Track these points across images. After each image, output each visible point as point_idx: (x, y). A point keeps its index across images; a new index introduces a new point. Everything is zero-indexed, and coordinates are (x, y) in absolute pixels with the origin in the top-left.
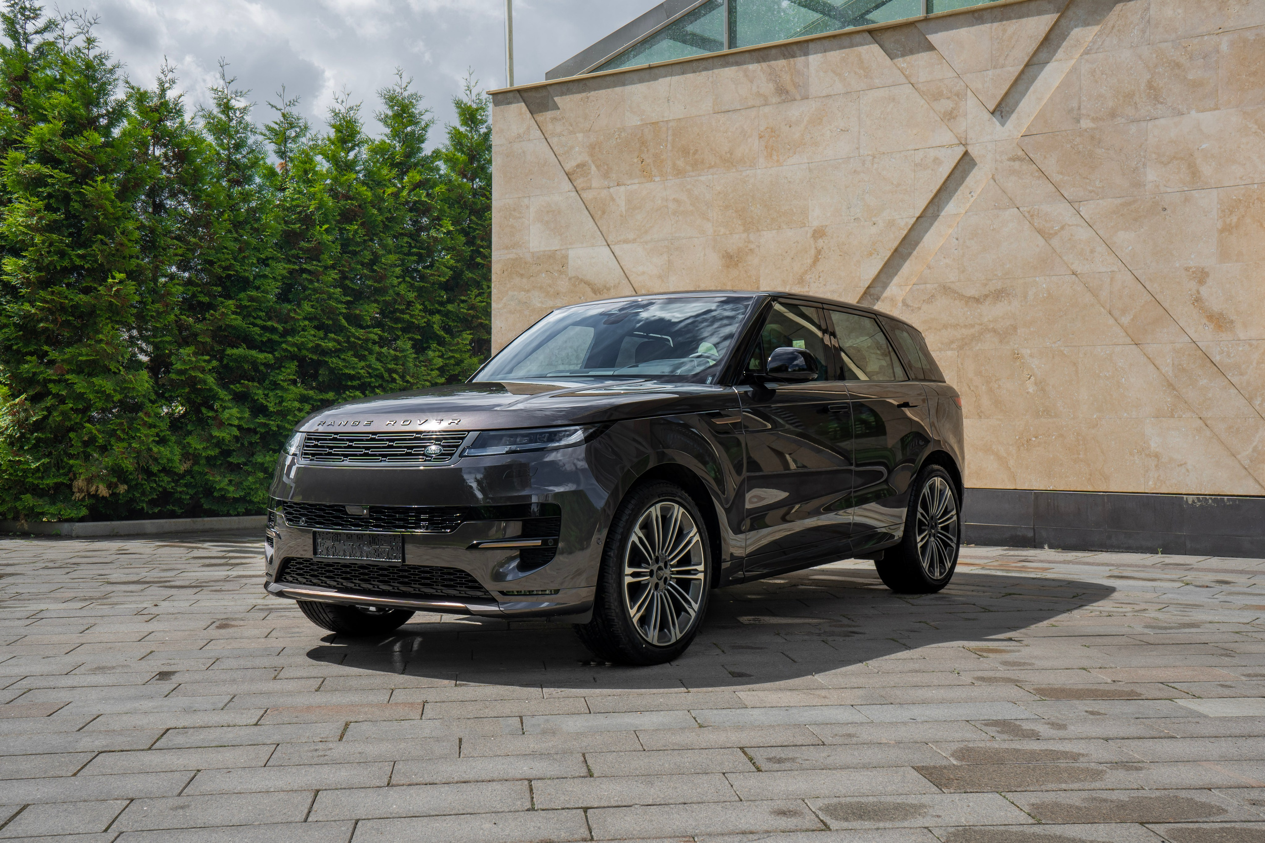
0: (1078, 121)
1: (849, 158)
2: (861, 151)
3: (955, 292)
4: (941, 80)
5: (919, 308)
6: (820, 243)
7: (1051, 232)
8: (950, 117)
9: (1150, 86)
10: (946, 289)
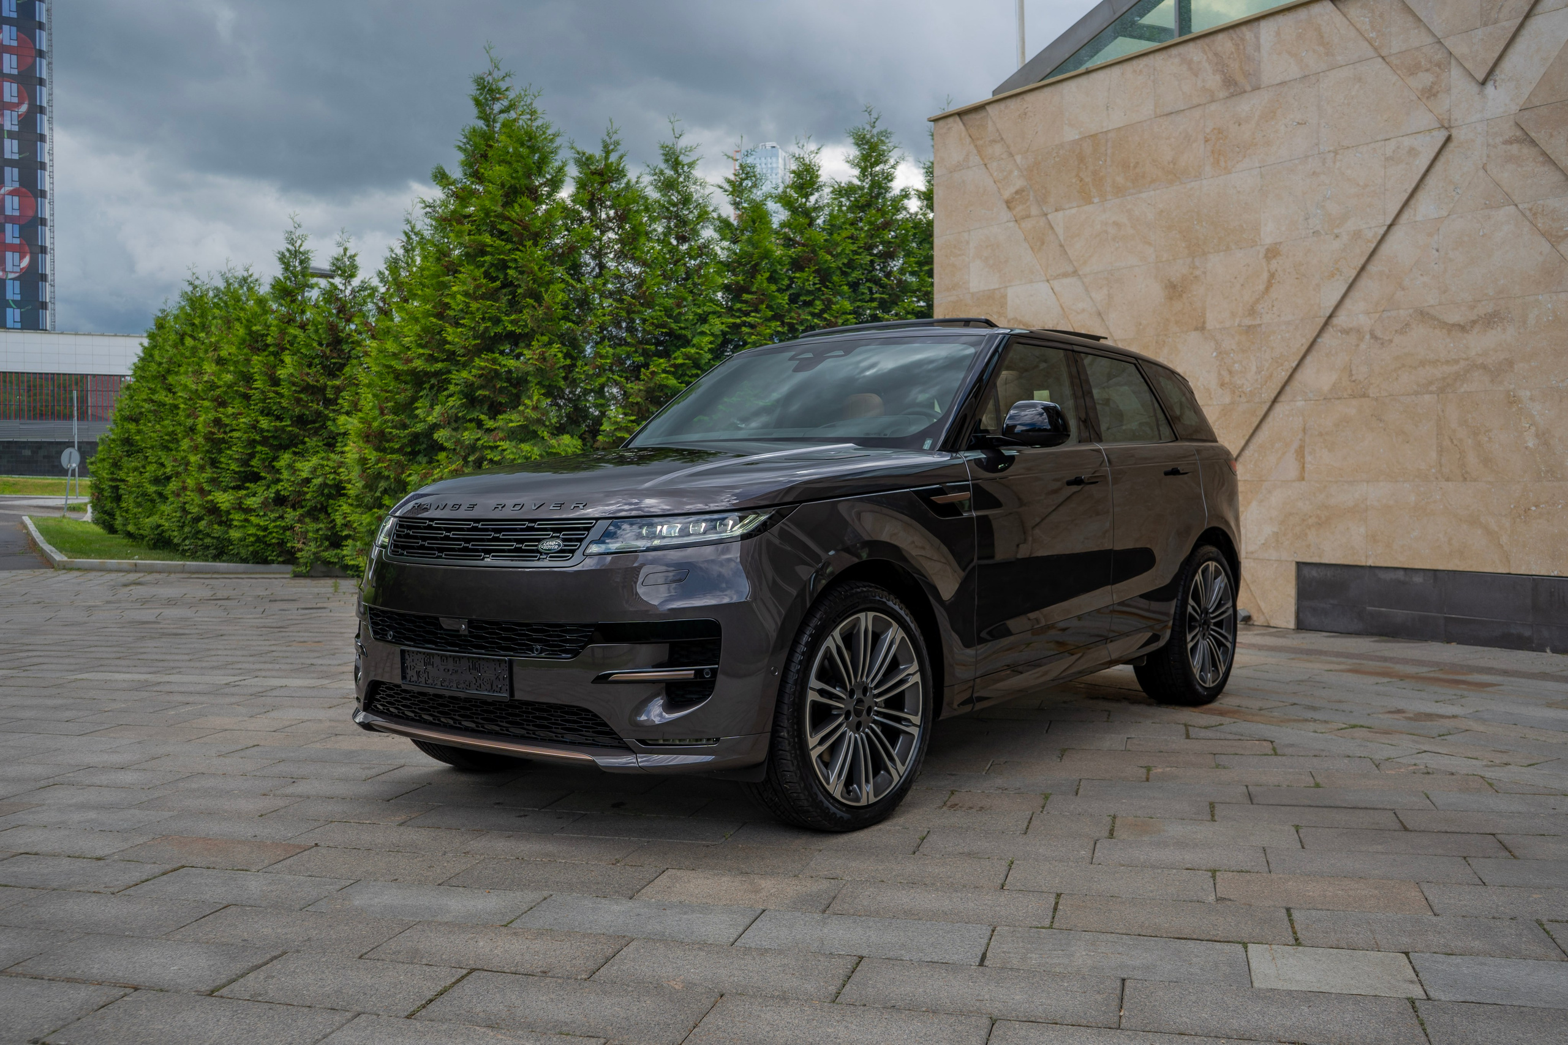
1: (1307, 157)
2: (1321, 147)
3: (1433, 318)
4: (1417, 49)
5: (1391, 341)
6: (1274, 265)
7: (1561, 234)
8: (1430, 93)
10: (1423, 315)
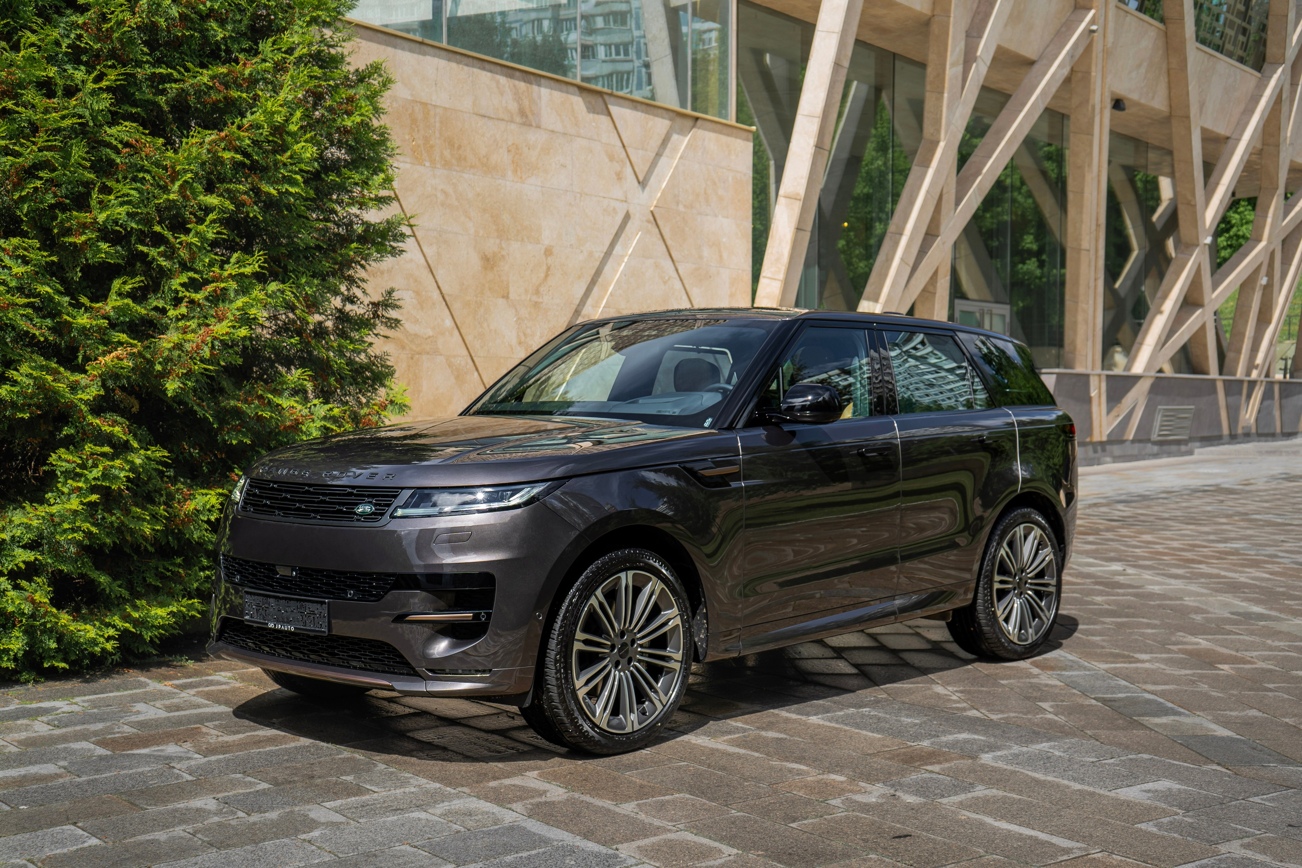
0: (678, 204)
1: (567, 191)
2: (574, 188)
6: (549, 260)
8: (619, 177)
9: (705, 193)
